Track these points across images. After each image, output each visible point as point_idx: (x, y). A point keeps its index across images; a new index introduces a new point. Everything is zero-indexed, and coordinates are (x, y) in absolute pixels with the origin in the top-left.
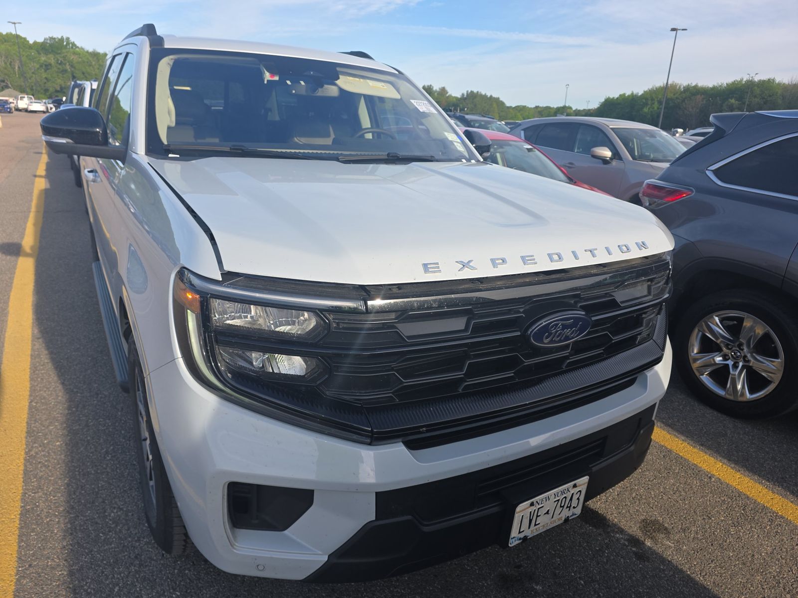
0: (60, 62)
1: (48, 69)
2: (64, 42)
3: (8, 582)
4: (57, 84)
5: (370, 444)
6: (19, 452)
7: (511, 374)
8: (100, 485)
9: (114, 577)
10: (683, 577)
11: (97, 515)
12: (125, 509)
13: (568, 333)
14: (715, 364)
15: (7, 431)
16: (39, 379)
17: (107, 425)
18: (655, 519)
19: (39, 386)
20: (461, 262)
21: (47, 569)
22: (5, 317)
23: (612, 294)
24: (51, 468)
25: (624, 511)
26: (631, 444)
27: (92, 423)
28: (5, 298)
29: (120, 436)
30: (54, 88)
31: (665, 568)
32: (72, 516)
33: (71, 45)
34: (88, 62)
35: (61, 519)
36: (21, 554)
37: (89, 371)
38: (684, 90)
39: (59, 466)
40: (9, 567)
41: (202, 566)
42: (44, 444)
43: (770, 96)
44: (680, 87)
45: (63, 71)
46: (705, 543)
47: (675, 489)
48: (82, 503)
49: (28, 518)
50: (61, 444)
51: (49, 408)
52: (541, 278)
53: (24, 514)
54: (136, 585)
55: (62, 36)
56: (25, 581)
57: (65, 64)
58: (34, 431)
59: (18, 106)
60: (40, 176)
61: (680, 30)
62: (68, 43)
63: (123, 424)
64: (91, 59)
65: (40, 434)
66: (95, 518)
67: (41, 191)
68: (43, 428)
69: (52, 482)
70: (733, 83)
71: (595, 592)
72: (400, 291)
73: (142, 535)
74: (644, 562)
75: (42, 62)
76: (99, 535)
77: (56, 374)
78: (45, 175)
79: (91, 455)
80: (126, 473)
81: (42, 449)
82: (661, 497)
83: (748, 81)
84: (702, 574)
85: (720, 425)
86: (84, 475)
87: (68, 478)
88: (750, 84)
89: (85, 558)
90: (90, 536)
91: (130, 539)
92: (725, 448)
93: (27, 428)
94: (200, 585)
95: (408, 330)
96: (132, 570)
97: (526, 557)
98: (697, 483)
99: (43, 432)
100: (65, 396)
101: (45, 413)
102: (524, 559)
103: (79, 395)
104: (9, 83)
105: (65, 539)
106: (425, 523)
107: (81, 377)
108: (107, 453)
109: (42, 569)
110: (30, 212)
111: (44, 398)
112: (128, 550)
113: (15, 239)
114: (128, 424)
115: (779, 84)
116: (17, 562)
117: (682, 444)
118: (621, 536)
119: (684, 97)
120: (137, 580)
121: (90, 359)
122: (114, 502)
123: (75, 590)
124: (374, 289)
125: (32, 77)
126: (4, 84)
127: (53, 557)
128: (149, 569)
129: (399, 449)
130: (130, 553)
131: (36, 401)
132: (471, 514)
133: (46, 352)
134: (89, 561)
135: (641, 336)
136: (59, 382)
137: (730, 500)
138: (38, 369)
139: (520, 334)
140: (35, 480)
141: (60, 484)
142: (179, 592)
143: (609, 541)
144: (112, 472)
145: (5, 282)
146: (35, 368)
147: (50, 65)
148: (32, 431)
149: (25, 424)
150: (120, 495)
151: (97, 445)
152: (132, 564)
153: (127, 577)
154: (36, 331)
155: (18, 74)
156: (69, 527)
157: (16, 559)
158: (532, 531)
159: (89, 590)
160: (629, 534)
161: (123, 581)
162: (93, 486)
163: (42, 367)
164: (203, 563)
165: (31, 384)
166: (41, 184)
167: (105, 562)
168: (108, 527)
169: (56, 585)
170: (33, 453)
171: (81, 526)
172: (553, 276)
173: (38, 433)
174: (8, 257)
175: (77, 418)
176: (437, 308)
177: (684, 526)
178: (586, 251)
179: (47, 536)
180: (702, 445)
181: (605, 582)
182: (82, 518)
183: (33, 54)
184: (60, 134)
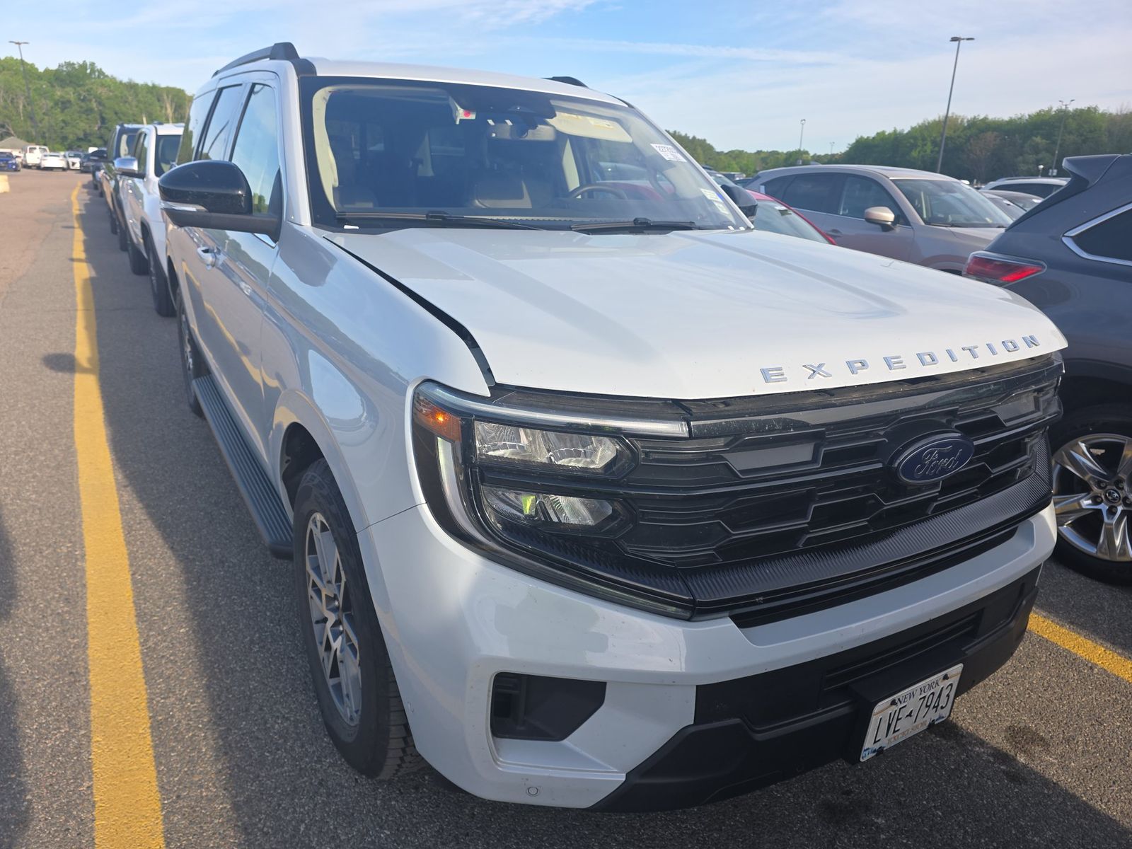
0: (82, 98)
1: (66, 108)
2: (86, 70)
3: (153, 820)
4: (79, 129)
5: (689, 620)
6: (132, 643)
7: (863, 522)
8: (251, 687)
9: (296, 811)
10: (1078, 805)
11: (256, 728)
12: (292, 719)
13: (945, 464)
14: (1082, 509)
15: (109, 615)
16: (138, 543)
17: (244, 604)
18: (1026, 726)
19: (140, 552)
20: (811, 366)
21: (203, 802)
22: (73, 457)
23: (993, 409)
24: (179, 664)
25: (980, 716)
26: (1010, 619)
27: (223, 602)
28: (67, 431)
29: (265, 619)
30: (76, 134)
31: (1051, 792)
32: (223, 728)
33: (97, 74)
34: (122, 97)
35: (208, 733)
36: (163, 781)
37: (205, 531)
38: (968, 125)
39: (191, 661)
40: (150, 799)
41: (413, 796)
42: (163, 631)
43: (1091, 132)
44: (962, 121)
45: (87, 111)
46: (1099, 758)
47: (1046, 684)
48: (231, 711)
49: (163, 733)
50: (187, 631)
51: (160, 583)
52: (906, 387)
53: (156, 727)
54: (327, 822)
55: (85, 61)
56: (176, 819)
57: (90, 101)
58: (145, 614)
59: (26, 161)
60: (80, 260)
61: (963, 39)
62: (93, 71)
63: (266, 602)
64: (126, 92)
65: (156, 618)
66: (254, 732)
67: (85, 280)
68: (158, 610)
69: (185, 683)
70: (1038, 113)
71: (960, 827)
72: (726, 408)
73: (323, 754)
74: (1021, 784)
75: (57, 97)
76: (264, 754)
77: (160, 535)
78: (86, 258)
79: (231, 645)
80: (284, 670)
81: (162, 638)
82: (1027, 696)
83: (1059, 111)
84: (1103, 801)
85: (1092, 594)
86: (227, 673)
87: (206, 677)
88: (1062, 116)
89: (252, 786)
90: (251, 756)
91: (307, 759)
92: (1105, 626)
93: (136, 610)
94: (415, 820)
95: (741, 461)
96: (318, 801)
97: (855, 779)
98: (1074, 675)
99: (159, 614)
100: (178, 566)
101: (156, 589)
102: (853, 782)
103: (197, 563)
104: (11, 129)
105: (219, 760)
106: (758, 729)
107: (195, 539)
108: (252, 642)
109: (195, 801)
110: (76, 310)
111: (151, 569)
112: (307, 774)
113: (63, 348)
114: (273, 603)
115: (1103, 115)
116: (160, 792)
117: (1043, 622)
118: (982, 750)
119: (968, 135)
120: (328, 815)
121: (202, 513)
122: (275, 709)
123: (246, 829)
124: (696, 405)
125: (43, 119)
126: (4, 130)
127: (208, 785)
128: (341, 801)
129: (725, 626)
130: (312, 779)
131: (140, 573)
132: (813, 716)
133: (140, 505)
134: (257, 790)
135: (1022, 468)
136: (167, 546)
137: (1124, 699)
138: (134, 528)
139: (881, 466)
140: (161, 680)
141: (197, 686)
142: (388, 830)
143: (967, 756)
144: (265, 669)
145: (63, 409)
146: (129, 527)
147: (69, 101)
148: (143, 614)
149: (132, 605)
150: (282, 700)
151: (236, 632)
152: (316, 792)
153: (314, 810)
154: (120, 477)
155: (23, 116)
156: (220, 744)
157: (157, 789)
158: (889, 740)
159: (265, 829)
160: (992, 746)
161: (309, 816)
162: (242, 688)
163: (138, 526)
164: (413, 791)
165: (128, 550)
166: (83, 271)
167: (279, 791)
168: (274, 744)
169: (219, 822)
170: (150, 644)
171: (237, 742)
172: (922, 385)
173: (152, 616)
174: (60, 374)
175: (201, 596)
176: (781, 431)
177: (1067, 735)
178: (963, 349)
179: (193, 756)
180: (1072, 623)
181: (970, 813)
182: (236, 731)
183: (44, 86)
184: (188, 199)
